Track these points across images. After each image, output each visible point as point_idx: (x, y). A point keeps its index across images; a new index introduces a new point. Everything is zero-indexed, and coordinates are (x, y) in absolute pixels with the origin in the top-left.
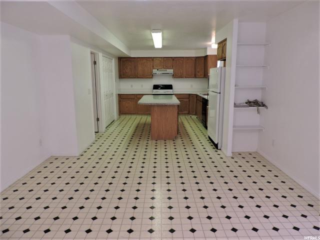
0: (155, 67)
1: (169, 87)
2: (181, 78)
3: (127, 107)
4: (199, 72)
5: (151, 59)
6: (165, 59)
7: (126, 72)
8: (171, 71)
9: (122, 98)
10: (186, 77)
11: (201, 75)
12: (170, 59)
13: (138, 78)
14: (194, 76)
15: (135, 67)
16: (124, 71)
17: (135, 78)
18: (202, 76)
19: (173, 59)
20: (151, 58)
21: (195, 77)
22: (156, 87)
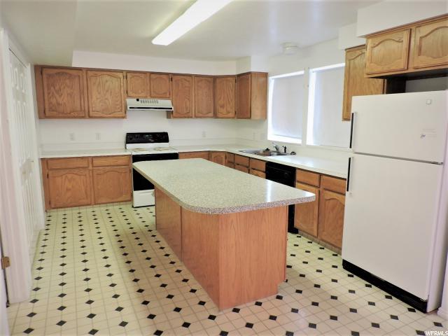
0: (130, 93)
1: (162, 137)
2: (188, 117)
3: (68, 190)
4: (222, 106)
5: (121, 75)
6: (153, 76)
7: (59, 104)
8: (167, 103)
9: (51, 168)
10: (196, 117)
11: (229, 112)
12: (164, 77)
13: (90, 117)
14: (211, 114)
15: (81, 93)
16: (54, 101)
17: (83, 117)
18: (231, 115)
19: (171, 76)
20: (122, 71)
21: (215, 116)
22: (132, 138)
